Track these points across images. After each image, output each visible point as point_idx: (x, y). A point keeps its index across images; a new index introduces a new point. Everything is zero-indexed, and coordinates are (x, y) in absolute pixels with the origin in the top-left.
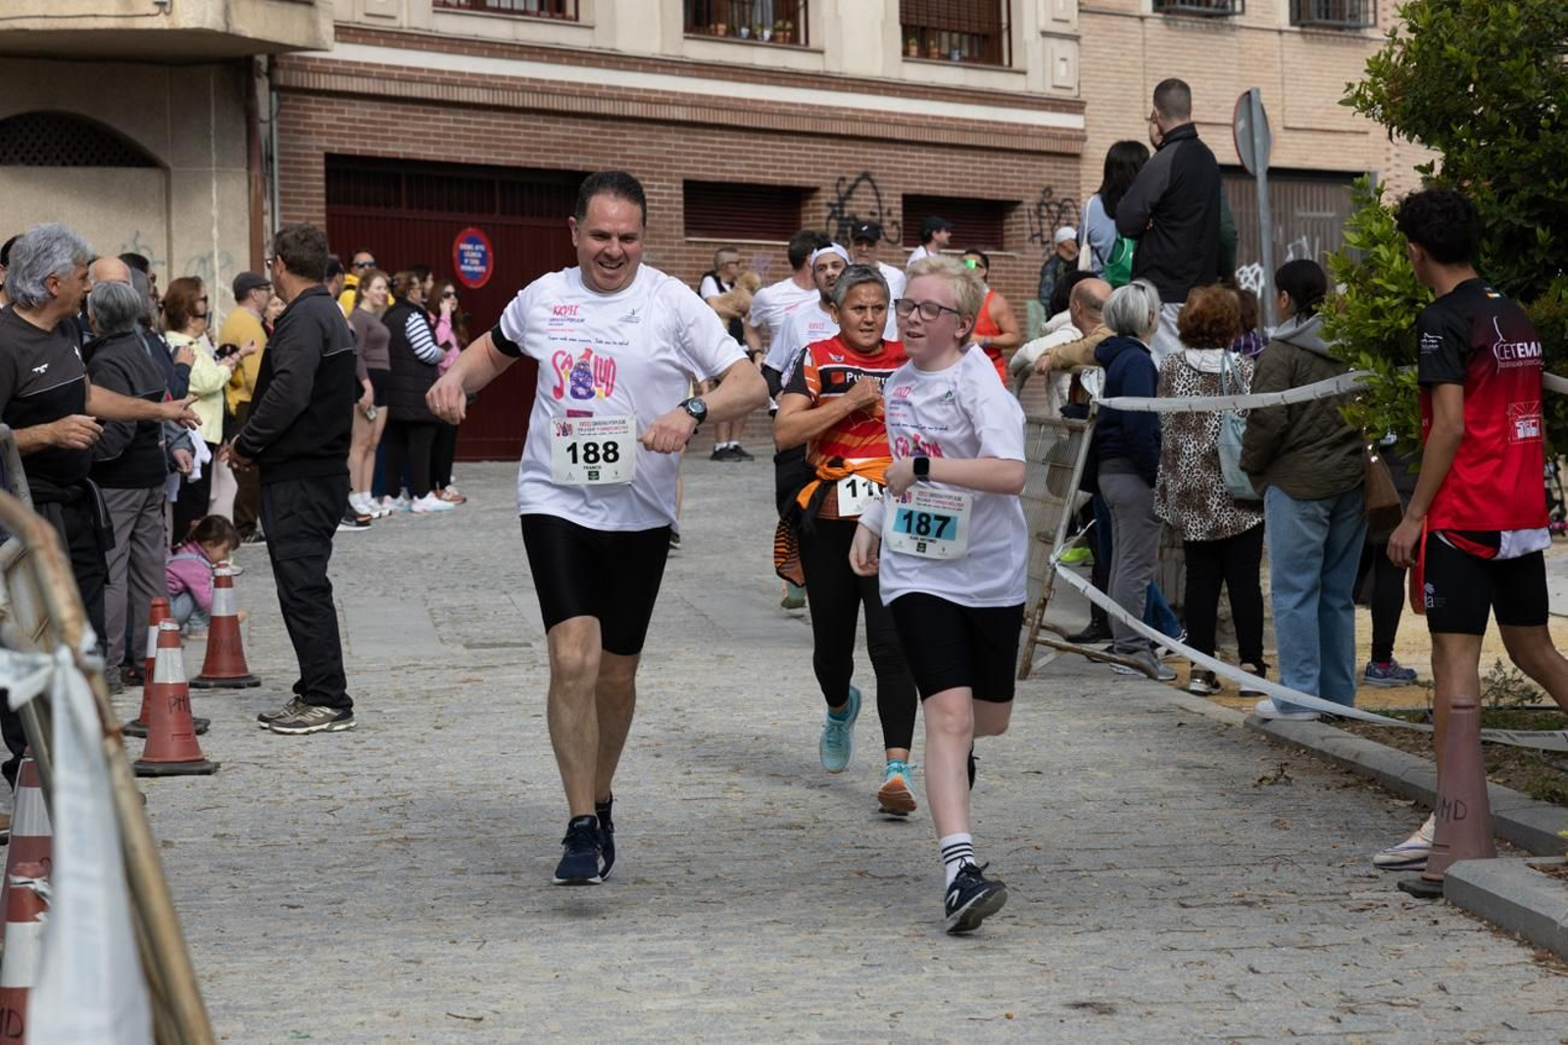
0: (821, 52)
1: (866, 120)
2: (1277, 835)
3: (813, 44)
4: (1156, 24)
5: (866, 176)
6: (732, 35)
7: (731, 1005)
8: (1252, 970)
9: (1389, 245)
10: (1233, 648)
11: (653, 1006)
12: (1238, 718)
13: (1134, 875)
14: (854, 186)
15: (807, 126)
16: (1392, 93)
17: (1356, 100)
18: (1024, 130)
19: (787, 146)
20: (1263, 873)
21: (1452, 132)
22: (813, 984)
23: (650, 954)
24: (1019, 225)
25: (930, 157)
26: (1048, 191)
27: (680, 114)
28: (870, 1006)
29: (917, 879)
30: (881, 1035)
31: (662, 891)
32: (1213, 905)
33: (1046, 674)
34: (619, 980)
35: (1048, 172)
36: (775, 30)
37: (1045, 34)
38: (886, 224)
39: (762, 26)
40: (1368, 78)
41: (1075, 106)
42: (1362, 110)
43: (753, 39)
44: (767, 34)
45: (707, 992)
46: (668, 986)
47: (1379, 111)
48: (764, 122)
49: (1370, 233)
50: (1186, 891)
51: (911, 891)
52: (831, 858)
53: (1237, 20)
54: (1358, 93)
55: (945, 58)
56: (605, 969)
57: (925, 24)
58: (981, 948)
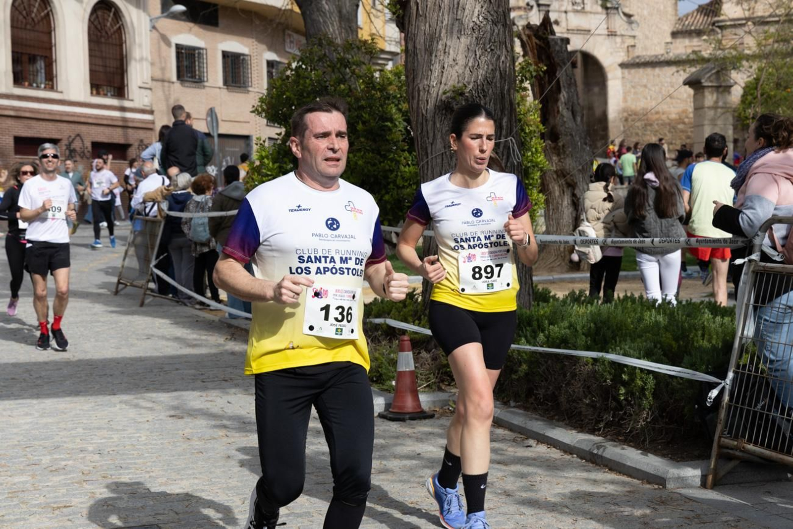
0: (61, 92)
1: (78, 116)
2: (232, 357)
3: (59, 89)
4: (178, 85)
5: (78, 135)
6: (30, 86)
7: (50, 420)
8: (229, 402)
9: (268, 159)
10: (209, 294)
11: (23, 422)
12: (216, 319)
13: (186, 372)
14: (73, 140)
15: (58, 118)
16: (268, 109)
17: (256, 111)
18: (133, 120)
19: (50, 124)
20: (229, 370)
21: (288, 122)
22: (78, 412)
23: (20, 404)
24: (132, 152)
25: (101, 129)
26: (142, 141)
27: (12, 113)
28: (99, 419)
29: (111, 375)
30: (104, 429)
31: (21, 382)
32: (213, 381)
33: (149, 305)
34: (9, 413)
35: (142, 134)
36: (46, 84)
37: (140, 88)
38: (86, 152)
39: (41, 83)
40: (259, 104)
41: (151, 112)
42: (258, 114)
43: (38, 88)
44: (43, 86)
45: (42, 416)
46: (27, 414)
47: (264, 115)
48: (42, 116)
49: (262, 156)
50: (203, 377)
51: (109, 379)
52: (80, 369)
53: (206, 84)
54: (257, 110)
55: (105, 95)
56: (4, 410)
57: (98, 83)
58: (136, 398)
